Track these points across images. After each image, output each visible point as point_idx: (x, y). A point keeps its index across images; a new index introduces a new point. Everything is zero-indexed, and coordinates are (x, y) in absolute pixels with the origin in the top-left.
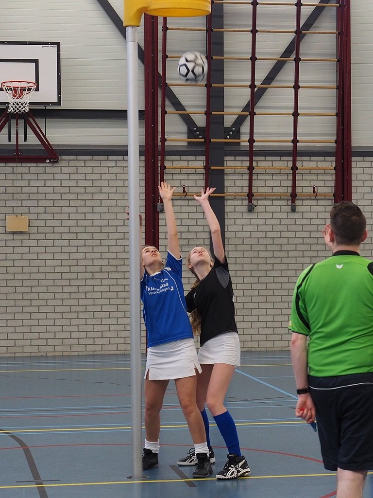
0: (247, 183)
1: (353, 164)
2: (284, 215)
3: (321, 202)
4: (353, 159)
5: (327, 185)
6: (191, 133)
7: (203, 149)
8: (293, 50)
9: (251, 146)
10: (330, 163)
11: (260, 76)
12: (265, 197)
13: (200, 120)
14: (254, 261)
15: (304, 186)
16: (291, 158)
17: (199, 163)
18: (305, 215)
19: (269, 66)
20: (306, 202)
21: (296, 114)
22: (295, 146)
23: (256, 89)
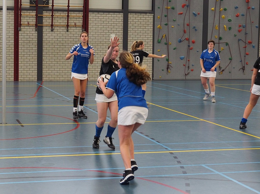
0: (51, 21)
1: (89, 15)
2: (64, 33)
3: (77, 28)
4: (89, 13)
5: (80, 22)
6: (31, 3)
7: (35, 8)
9: (53, 8)
10: (81, 14)
12: (57, 26)
14: (53, 49)
15: (71, 22)
16: (67, 12)
17: (34, 13)
18: (72, 33)
20: (72, 28)
22: (68, 8)
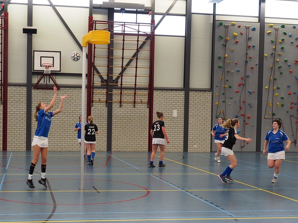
0: (120, 98)
1: (154, 93)
2: (132, 108)
3: (143, 105)
4: (154, 91)
5: (145, 99)
6: (102, 82)
7: (106, 86)
8: (136, 55)
9: (121, 86)
10: (147, 92)
11: (125, 64)
12: (125, 102)
13: (105, 78)
14: (121, 123)
15: (138, 99)
16: (134, 90)
17: (104, 91)
18: (138, 109)
19: (128, 60)
20: (138, 105)
21: (136, 76)
22: (135, 87)
23: (123, 68)
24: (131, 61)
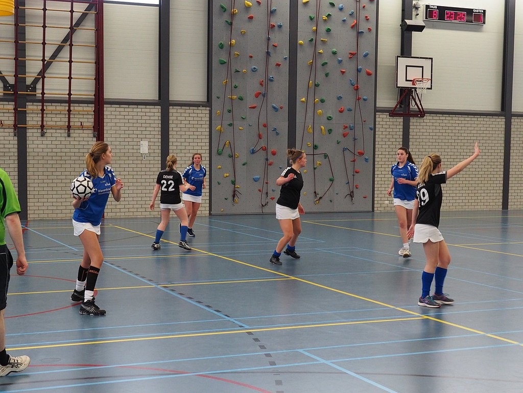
0: (40, 119)
1: (105, 109)
2: (63, 139)
3: (85, 131)
4: (105, 106)
5: (89, 121)
6: (5, 88)
7: (13, 97)
8: (68, 39)
9: (43, 97)
10: (91, 108)
11: (48, 54)
12: (52, 128)
13: (11, 80)
14: (45, 166)
15: (75, 121)
16: (67, 105)
17: (11, 106)
18: (76, 139)
19: (54, 48)
20: (76, 131)
21: (70, 78)
22: (70, 97)
23: (46, 62)
24: (59, 49)
